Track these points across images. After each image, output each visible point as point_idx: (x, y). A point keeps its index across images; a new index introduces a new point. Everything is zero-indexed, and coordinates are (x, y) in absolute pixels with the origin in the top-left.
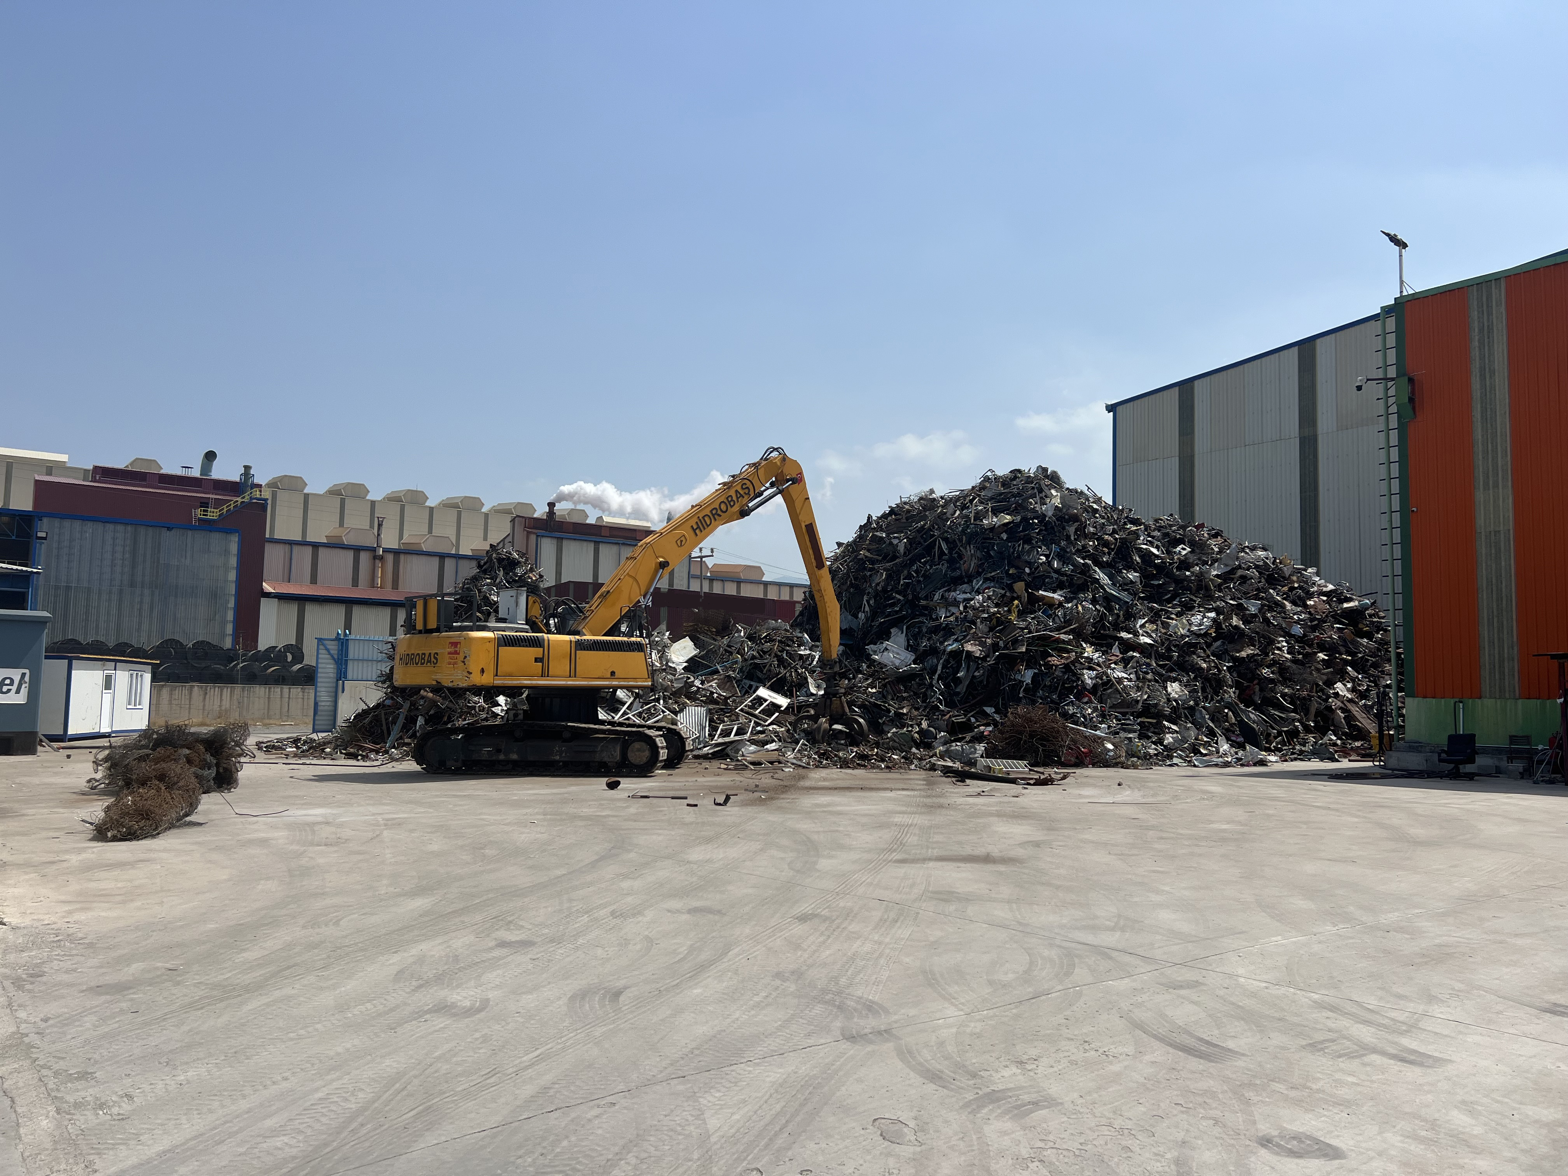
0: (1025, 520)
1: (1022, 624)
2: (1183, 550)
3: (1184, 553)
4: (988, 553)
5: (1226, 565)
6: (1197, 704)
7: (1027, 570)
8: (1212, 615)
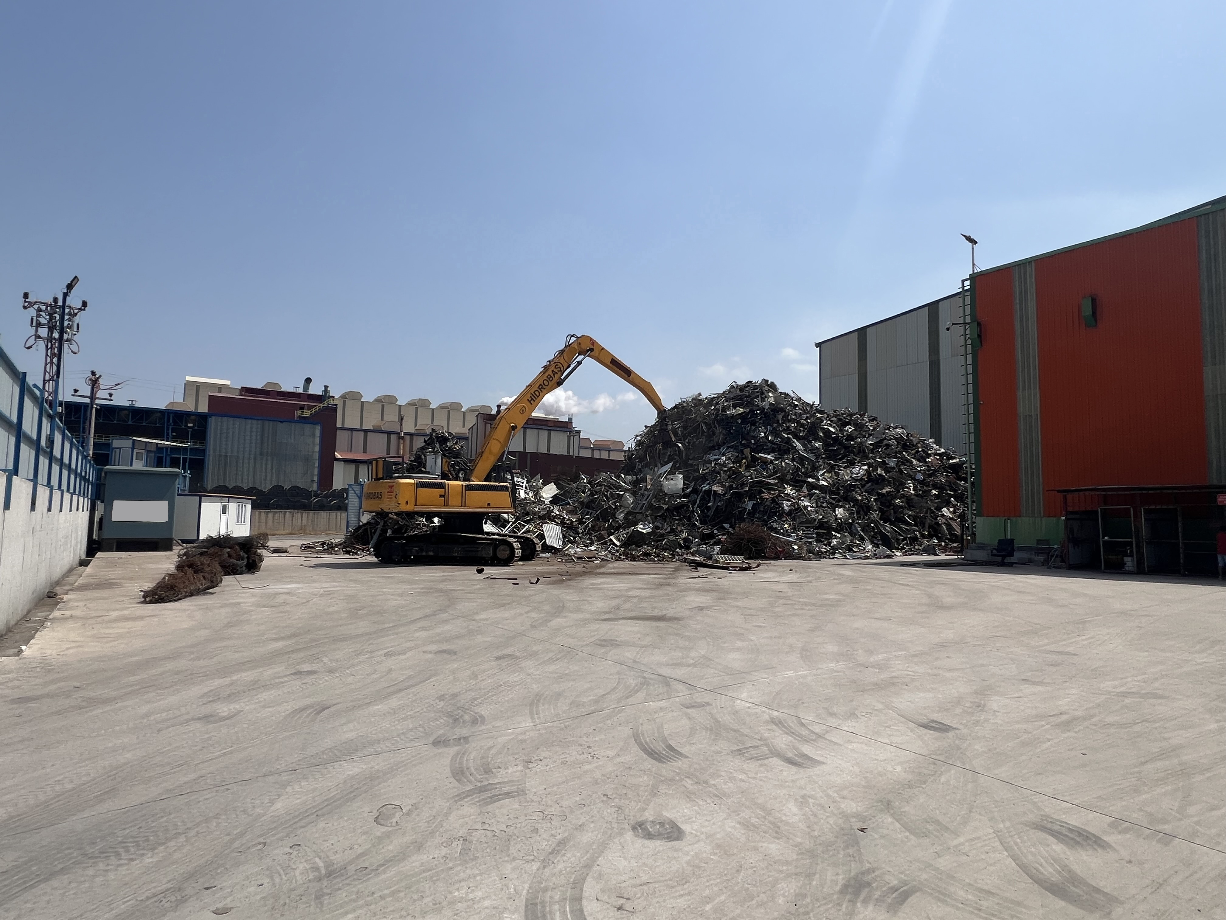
0: (752, 411)
1: (747, 474)
2: (850, 429)
4: (729, 431)
5: (877, 438)
6: (853, 521)
7: (753, 441)
8: (866, 467)
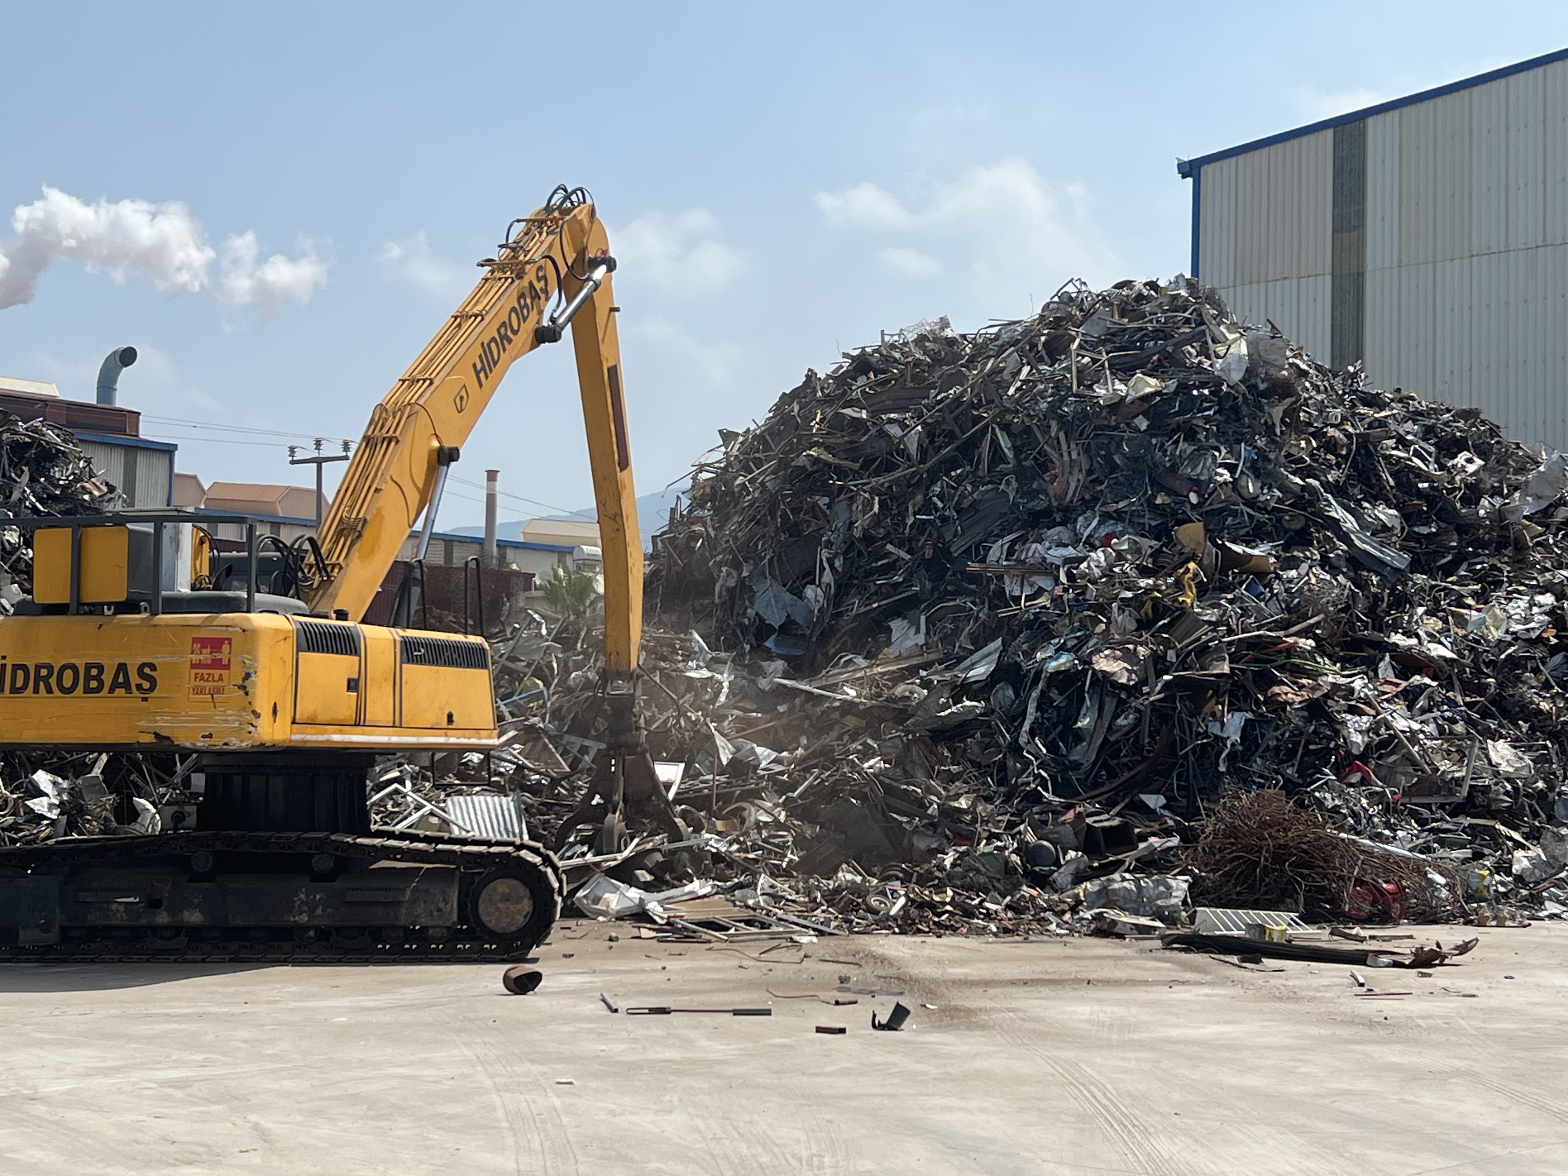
0: (1183, 388)
1: (1211, 615)
2: (1469, 463)
3: (1471, 468)
4: (1108, 459)
5: (1538, 498)
6: (1551, 788)
7: (1193, 498)
8: (1548, 599)
